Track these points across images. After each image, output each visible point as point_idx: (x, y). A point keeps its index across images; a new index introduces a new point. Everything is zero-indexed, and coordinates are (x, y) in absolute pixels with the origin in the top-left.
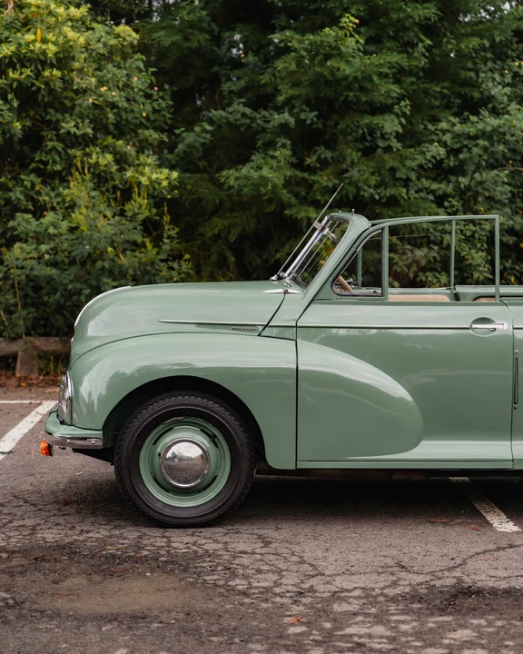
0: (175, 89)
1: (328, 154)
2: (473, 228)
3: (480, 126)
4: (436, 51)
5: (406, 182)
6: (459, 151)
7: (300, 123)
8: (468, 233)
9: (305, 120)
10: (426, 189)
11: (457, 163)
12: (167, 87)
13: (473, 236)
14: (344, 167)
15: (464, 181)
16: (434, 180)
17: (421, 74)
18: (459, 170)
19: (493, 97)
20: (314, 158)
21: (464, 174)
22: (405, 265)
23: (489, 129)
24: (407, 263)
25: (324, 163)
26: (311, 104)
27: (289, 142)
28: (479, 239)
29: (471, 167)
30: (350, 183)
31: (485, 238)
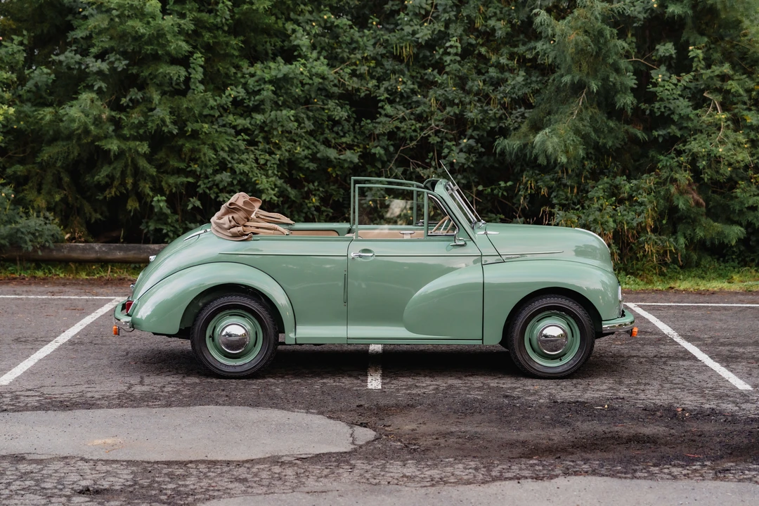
0: (32, 34)
1: (139, 96)
2: (267, 157)
3: (273, 73)
4: (236, 10)
5: (211, 119)
6: (258, 92)
7: (113, 69)
8: (262, 162)
9: (116, 68)
10: (230, 124)
11: (256, 103)
12: (25, 33)
13: (265, 164)
14: (153, 106)
15: (259, 118)
16: (241, 115)
17: (226, 28)
18: (258, 109)
19: (298, 46)
20: (128, 99)
21: (263, 112)
22: (207, 187)
23: (280, 76)
24: (208, 186)
25: (135, 103)
26: (124, 54)
27: (104, 85)
28: (271, 167)
29: (268, 106)
30: (153, 121)
31: (275, 166)
